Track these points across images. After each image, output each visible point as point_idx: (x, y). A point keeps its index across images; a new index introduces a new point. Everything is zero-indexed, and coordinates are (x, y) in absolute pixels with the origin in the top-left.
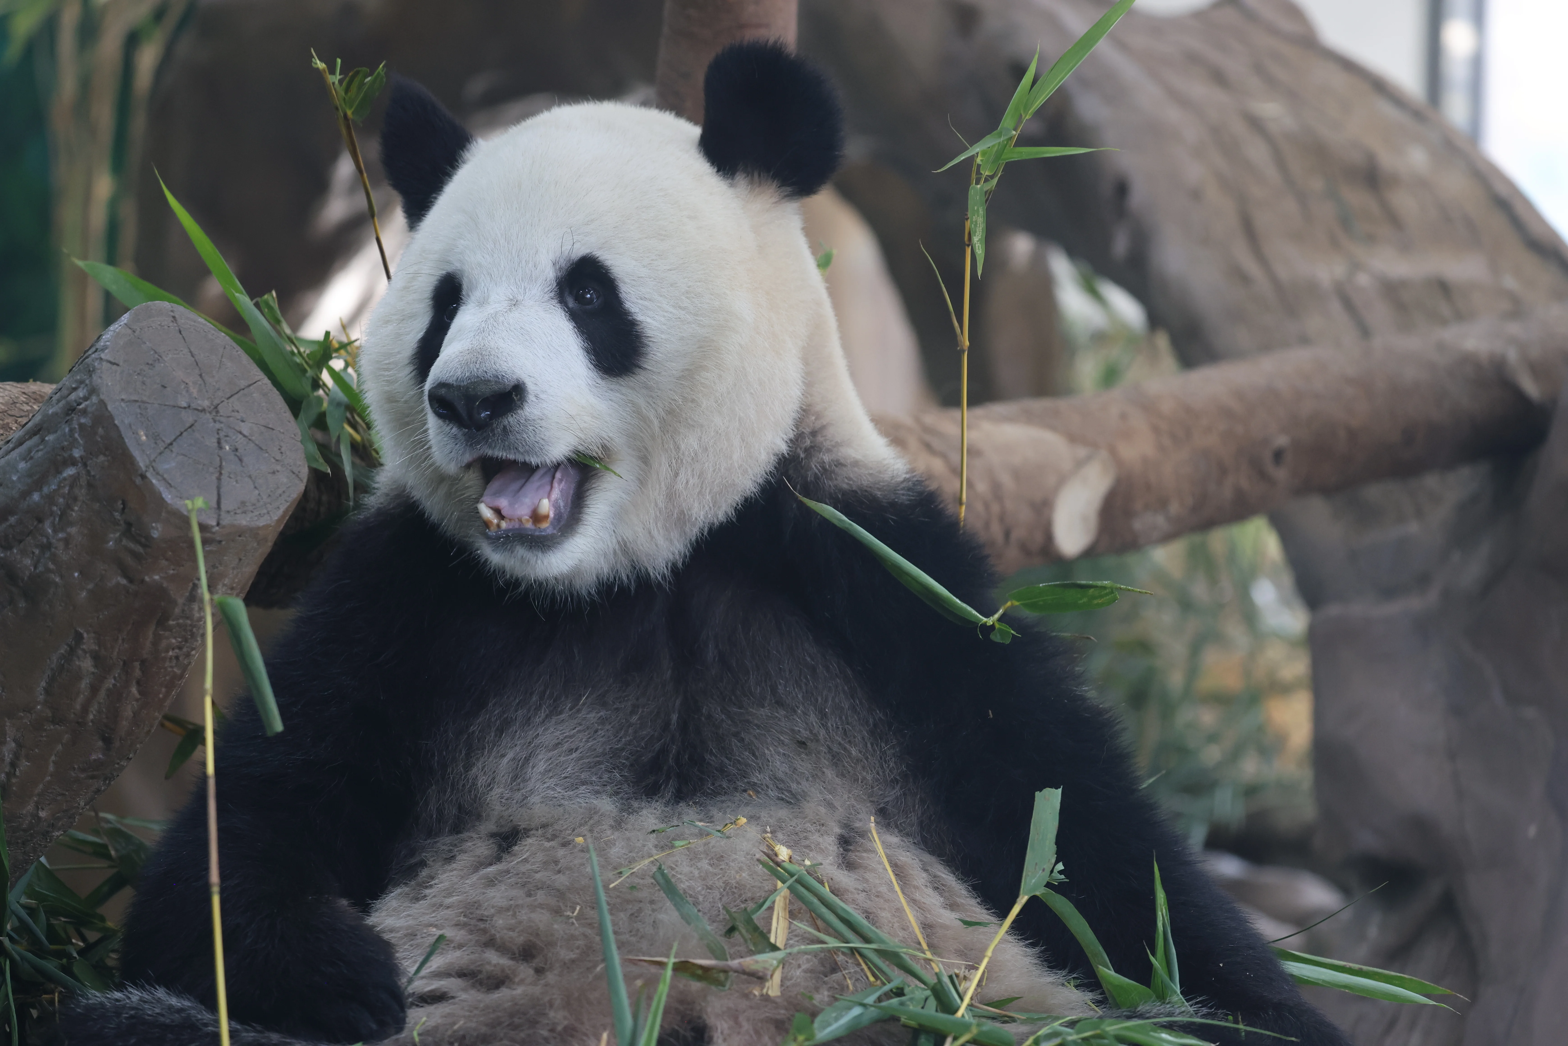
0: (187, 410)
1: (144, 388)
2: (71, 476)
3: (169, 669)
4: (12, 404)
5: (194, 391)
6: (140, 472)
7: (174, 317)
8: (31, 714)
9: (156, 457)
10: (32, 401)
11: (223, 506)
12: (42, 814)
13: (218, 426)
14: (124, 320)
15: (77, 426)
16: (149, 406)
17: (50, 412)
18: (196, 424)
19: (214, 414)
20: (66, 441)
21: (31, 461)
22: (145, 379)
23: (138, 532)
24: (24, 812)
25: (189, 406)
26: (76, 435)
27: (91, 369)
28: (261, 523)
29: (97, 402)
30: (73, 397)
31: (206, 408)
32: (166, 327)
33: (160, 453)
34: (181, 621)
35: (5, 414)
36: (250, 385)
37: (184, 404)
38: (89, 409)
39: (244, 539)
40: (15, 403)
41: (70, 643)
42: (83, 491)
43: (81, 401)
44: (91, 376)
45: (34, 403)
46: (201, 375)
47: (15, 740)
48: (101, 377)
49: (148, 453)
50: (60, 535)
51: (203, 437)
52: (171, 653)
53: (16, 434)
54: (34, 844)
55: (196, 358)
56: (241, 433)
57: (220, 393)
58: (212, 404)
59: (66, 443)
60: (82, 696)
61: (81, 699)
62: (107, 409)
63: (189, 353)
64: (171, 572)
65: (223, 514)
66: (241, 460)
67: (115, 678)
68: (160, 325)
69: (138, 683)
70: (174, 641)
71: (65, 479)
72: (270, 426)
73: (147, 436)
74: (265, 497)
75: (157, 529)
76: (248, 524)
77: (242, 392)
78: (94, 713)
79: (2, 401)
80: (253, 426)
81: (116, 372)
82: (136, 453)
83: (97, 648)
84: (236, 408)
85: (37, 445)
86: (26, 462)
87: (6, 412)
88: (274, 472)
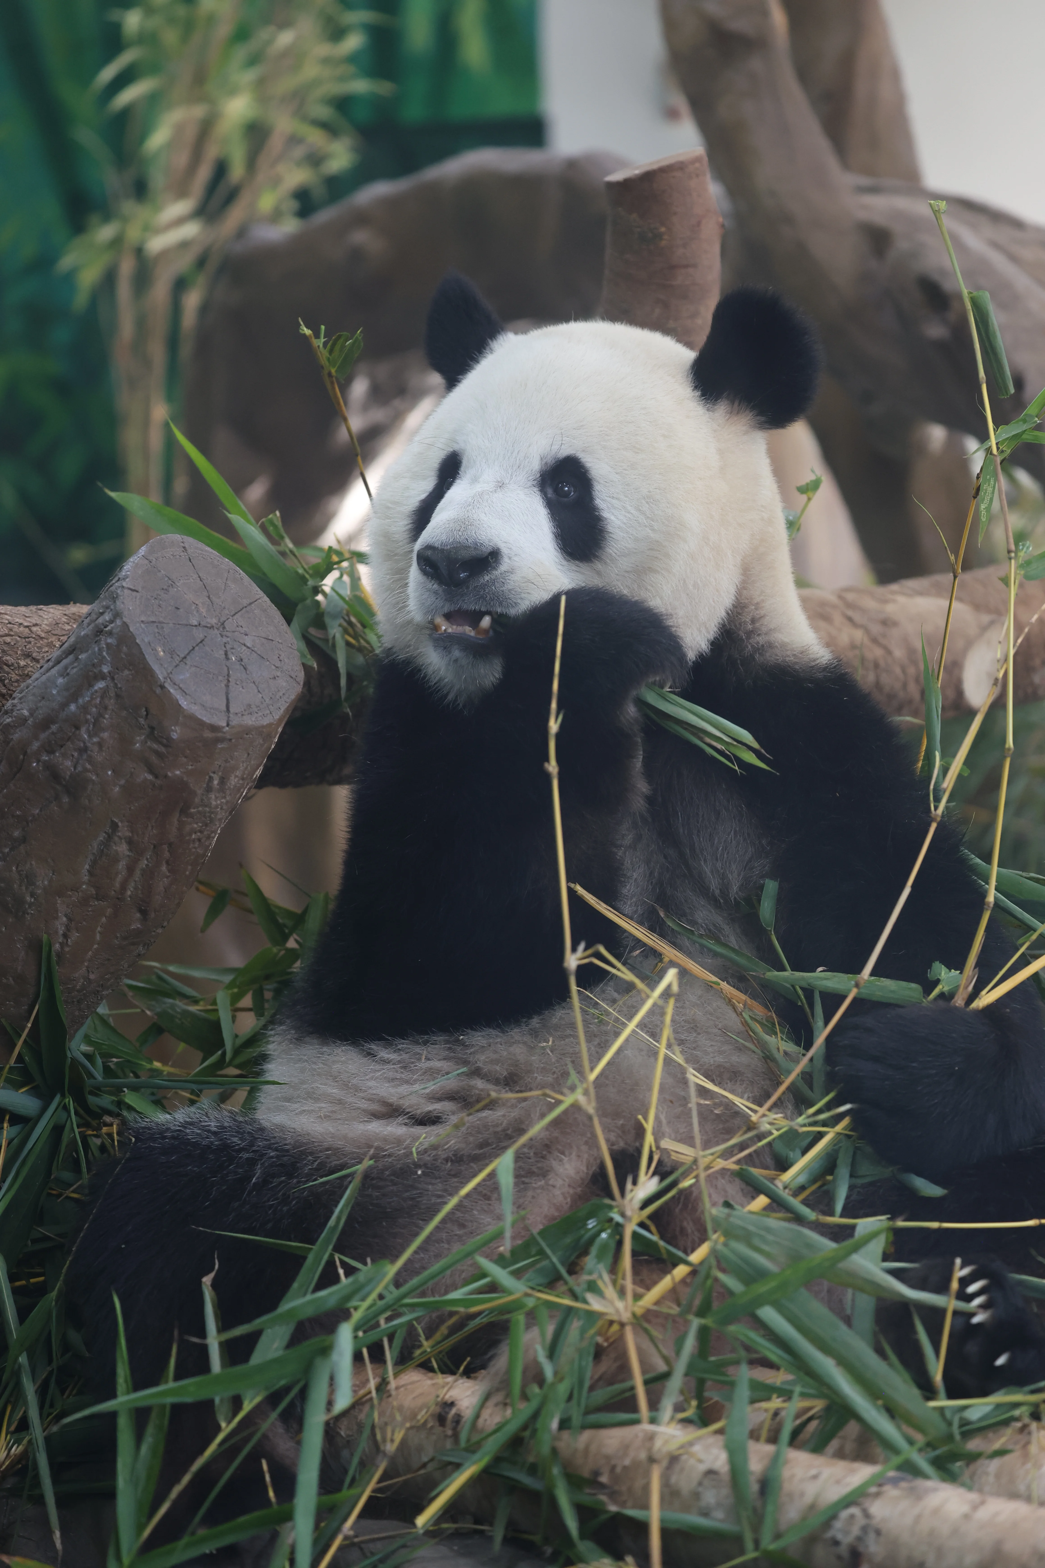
0: (198, 627)
1: (160, 610)
2: (100, 689)
3: (194, 850)
4: (55, 624)
5: (203, 611)
6: (159, 684)
7: (184, 547)
8: (78, 892)
9: (173, 670)
10: (73, 621)
11: (232, 710)
12: (92, 977)
13: (225, 640)
14: (141, 552)
15: (104, 646)
16: (165, 625)
17: (82, 633)
18: (206, 639)
19: (221, 629)
20: (96, 658)
21: (67, 677)
22: (161, 602)
23: (160, 734)
24: (77, 975)
25: (200, 624)
26: (104, 653)
27: (115, 596)
28: (265, 722)
29: (120, 624)
30: (100, 620)
31: (214, 625)
32: (178, 557)
33: (176, 666)
34: (200, 809)
35: (50, 633)
36: (251, 604)
37: (195, 623)
38: (114, 631)
39: (251, 736)
40: (58, 623)
41: (107, 831)
42: (113, 701)
43: (107, 623)
44: (115, 601)
45: (74, 623)
46: (209, 597)
47: (66, 916)
48: (123, 603)
49: (166, 666)
50: (95, 740)
51: (212, 650)
52: (193, 836)
53: (56, 653)
54: (87, 1002)
55: (205, 582)
56: (245, 645)
57: (226, 612)
58: (219, 621)
59: (96, 661)
60: (120, 876)
61: (119, 879)
62: (129, 629)
63: (199, 579)
64: (190, 767)
65: (231, 715)
66: (245, 669)
67: (147, 859)
68: (172, 555)
69: (167, 863)
70: (195, 826)
71: (96, 691)
72: (270, 637)
73: (164, 652)
74: (267, 700)
75: (176, 732)
76: (254, 723)
77: (244, 609)
78: (132, 889)
79: (46, 622)
80: (256, 638)
81: (136, 598)
82: (156, 667)
83: (130, 835)
84: (240, 624)
85: (72, 663)
86: (64, 678)
87: (50, 631)
88: (275, 677)
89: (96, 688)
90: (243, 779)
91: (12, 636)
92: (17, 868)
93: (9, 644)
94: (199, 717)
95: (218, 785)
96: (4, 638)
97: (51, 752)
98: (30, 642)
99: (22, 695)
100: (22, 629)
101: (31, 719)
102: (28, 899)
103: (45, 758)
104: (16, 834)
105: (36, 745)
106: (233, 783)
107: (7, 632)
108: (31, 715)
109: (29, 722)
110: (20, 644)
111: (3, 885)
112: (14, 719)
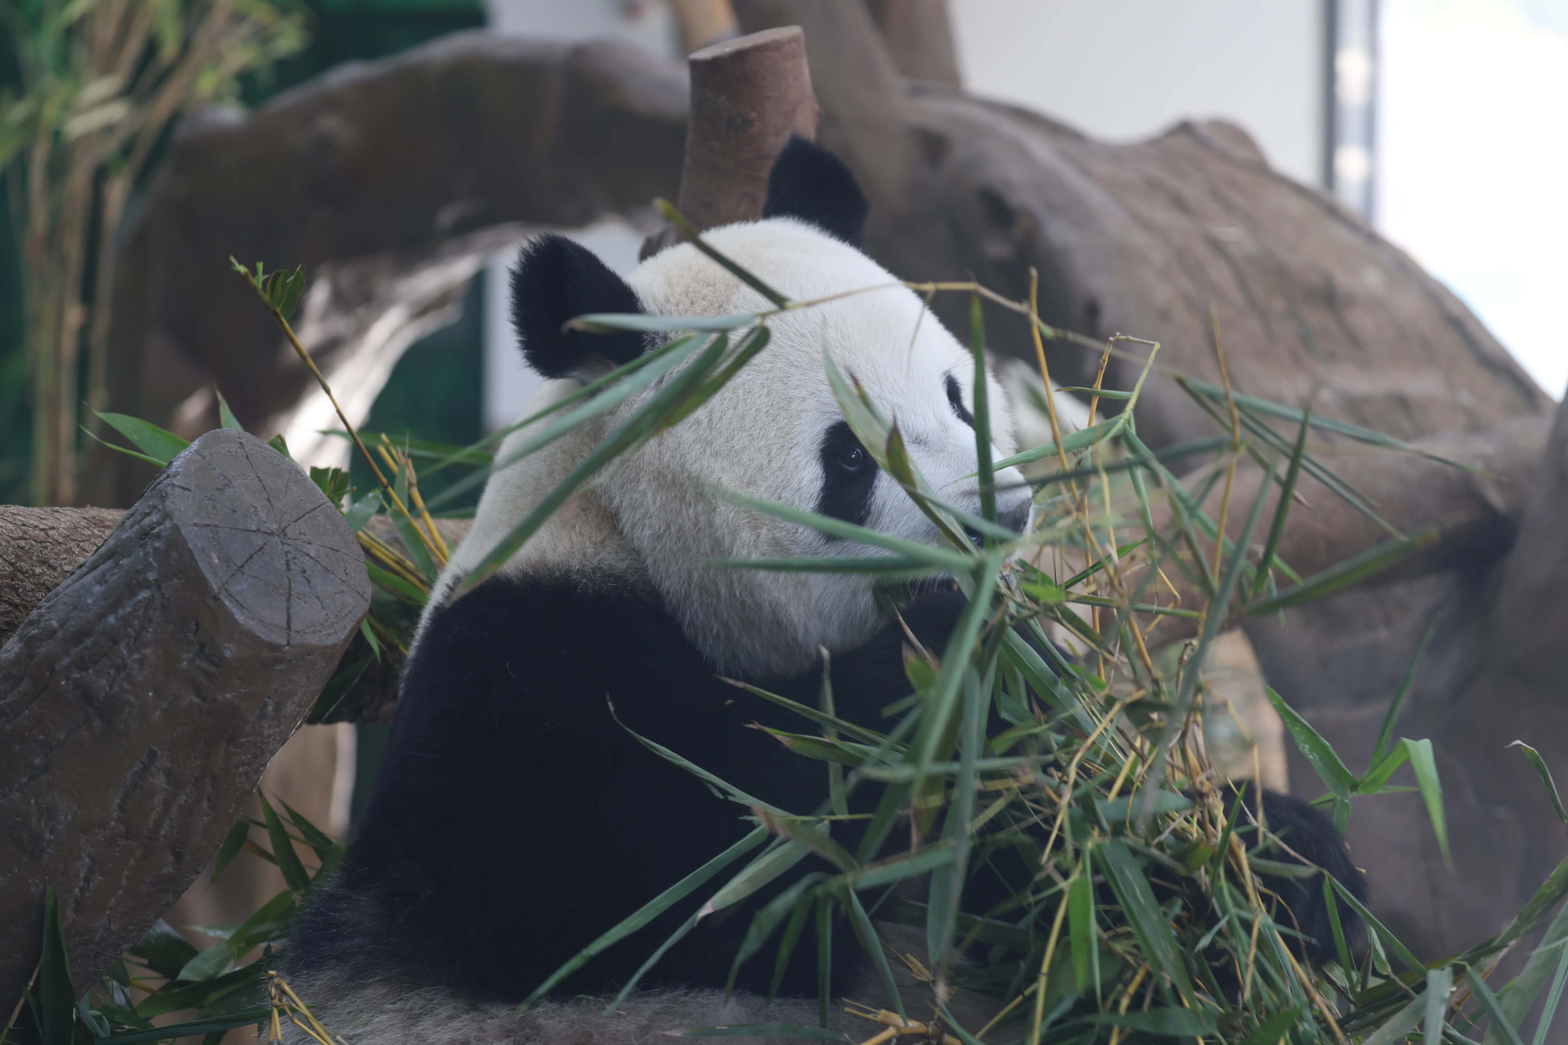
0: (257, 533)
1: (215, 512)
2: (144, 598)
3: (239, 785)
4: (74, 529)
5: (263, 515)
6: (213, 594)
7: (241, 443)
8: (105, 829)
9: (228, 580)
10: (92, 525)
11: (293, 627)
12: (113, 927)
13: (286, 548)
14: (194, 447)
15: (151, 551)
16: (220, 530)
17: (124, 537)
18: (265, 547)
19: (282, 537)
20: (141, 565)
21: (106, 585)
22: (216, 504)
23: (212, 652)
24: (96, 925)
25: (258, 530)
26: (151, 559)
27: (164, 495)
28: (330, 641)
29: (170, 526)
30: (146, 521)
31: (275, 531)
32: (234, 453)
33: (232, 576)
34: (251, 738)
35: (68, 538)
36: (315, 509)
37: (254, 528)
38: (163, 533)
39: (313, 657)
40: (76, 527)
41: (143, 760)
42: (158, 613)
43: (155, 525)
44: (164, 501)
45: (94, 528)
46: (268, 500)
47: (89, 856)
48: (173, 503)
49: (221, 575)
50: (135, 656)
51: (272, 559)
52: (240, 770)
53: (88, 558)
54: (105, 956)
55: (264, 483)
56: (308, 555)
57: (288, 517)
58: (280, 527)
59: (140, 567)
60: (154, 812)
61: (154, 815)
62: (180, 533)
63: (257, 479)
64: (243, 691)
65: (292, 633)
66: (308, 581)
67: (186, 794)
68: (228, 451)
69: (209, 799)
70: (244, 757)
71: (140, 601)
72: (335, 548)
73: (219, 559)
74: (332, 617)
75: (230, 649)
76: (317, 643)
77: (308, 515)
78: (166, 828)
79: (63, 525)
80: (320, 547)
81: (188, 497)
82: (209, 576)
83: (170, 766)
84: (303, 531)
85: (112, 569)
86: (101, 586)
87: (68, 536)
88: (340, 592)
89: (140, 597)
90: (300, 706)
91: (26, 539)
92: (36, 800)
93: (23, 548)
94: (257, 634)
95: (272, 711)
96: (18, 541)
97: (83, 669)
98: (46, 548)
99: (51, 603)
100: (37, 532)
101: (61, 632)
102: (47, 835)
103: (76, 675)
104: (38, 761)
105: (66, 661)
106: (289, 710)
107: (21, 535)
108: (62, 625)
109: (59, 634)
110: (35, 549)
111: (18, 819)
112: (41, 630)
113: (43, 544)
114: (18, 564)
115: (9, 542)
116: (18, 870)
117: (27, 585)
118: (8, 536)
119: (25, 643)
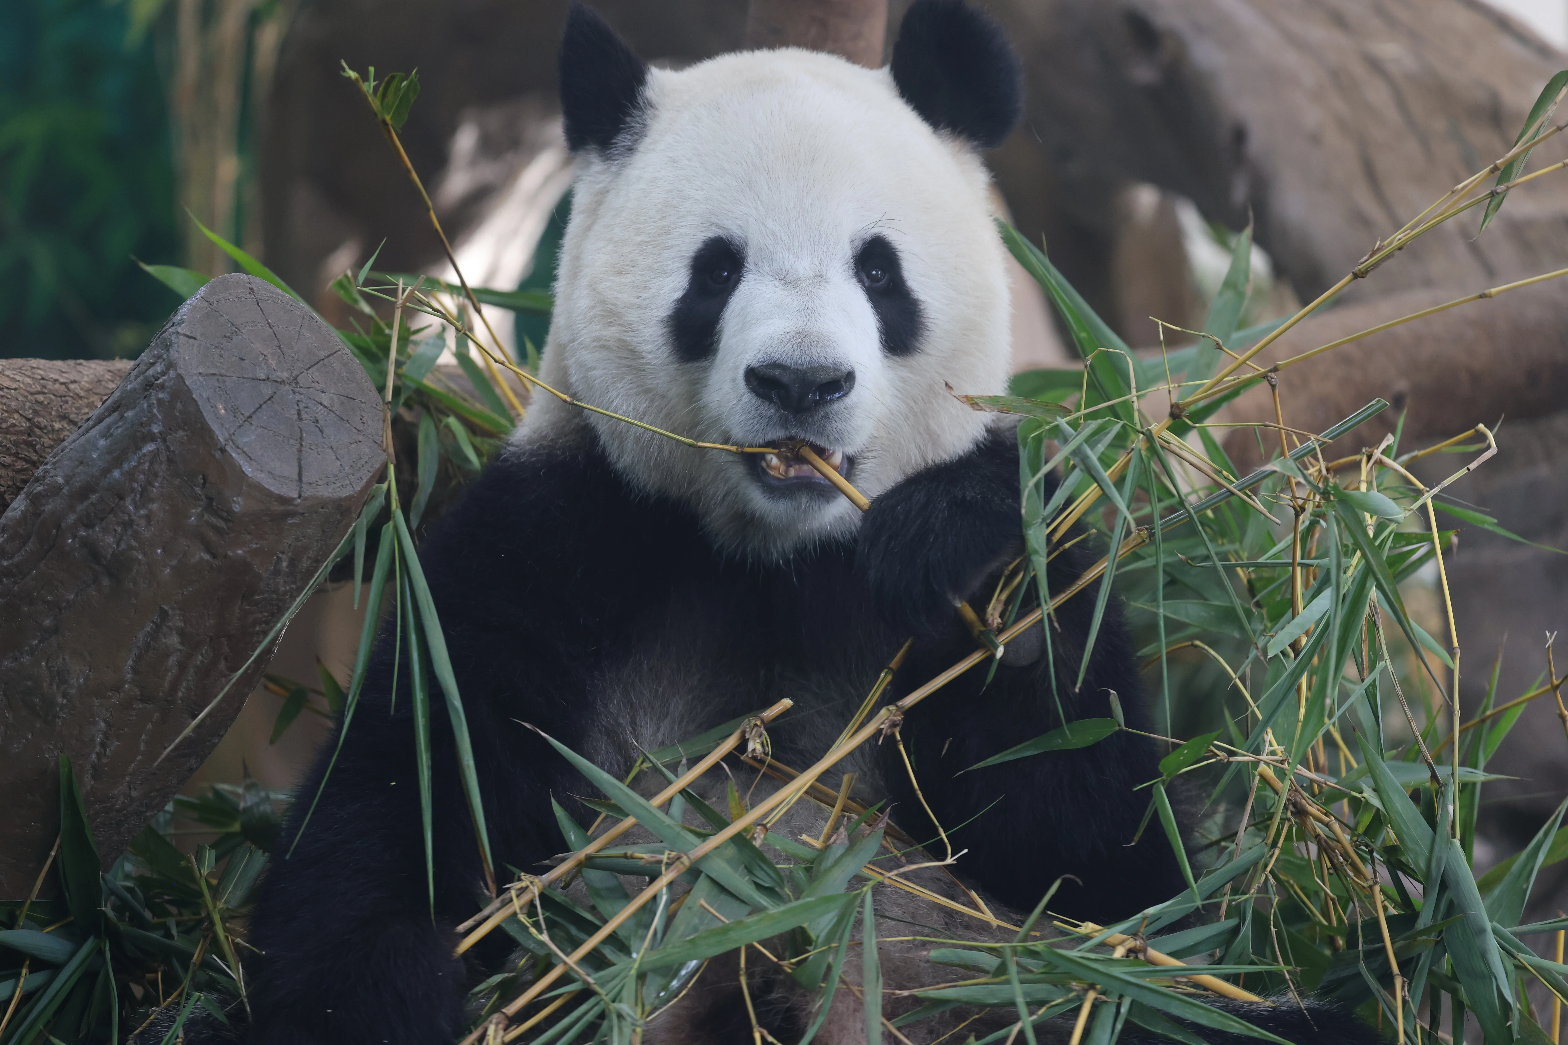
0: (267, 382)
1: (222, 360)
2: (150, 452)
4: (97, 382)
5: (273, 362)
6: (219, 447)
7: (251, 289)
8: (119, 693)
9: (235, 431)
10: (118, 378)
11: (304, 479)
12: (134, 794)
13: (298, 397)
14: (200, 294)
15: (155, 402)
16: (227, 379)
17: (129, 387)
18: (275, 396)
19: (294, 385)
20: (145, 417)
21: (110, 438)
22: (223, 352)
23: (220, 506)
24: (116, 792)
25: (268, 379)
26: (155, 411)
27: (169, 344)
28: (344, 493)
29: (174, 376)
30: (151, 372)
31: (285, 380)
32: (243, 299)
33: (240, 427)
34: (266, 595)
35: (90, 392)
36: (329, 356)
37: (263, 377)
38: (167, 384)
39: (327, 510)
40: (100, 381)
41: (155, 620)
42: (164, 467)
43: (159, 376)
44: (168, 350)
46: (279, 347)
47: (105, 721)
48: (178, 351)
49: (227, 426)
51: (283, 409)
52: (257, 629)
53: (97, 411)
54: (128, 824)
55: (274, 330)
56: (321, 404)
57: (300, 365)
58: (291, 375)
60: (170, 674)
61: (169, 677)
62: (185, 383)
63: (267, 326)
64: (255, 546)
65: (303, 485)
66: (321, 431)
67: (202, 655)
68: (237, 297)
69: (226, 659)
70: (260, 616)
71: (144, 455)
72: (351, 396)
73: (226, 410)
74: (347, 468)
75: (238, 503)
76: (331, 495)
77: (321, 363)
78: (183, 690)
79: (86, 379)
80: (334, 396)
81: (193, 346)
82: (215, 427)
83: (183, 625)
84: (316, 379)
85: (116, 422)
86: (106, 440)
87: (91, 390)
88: (356, 442)
89: (144, 451)
91: (45, 393)
92: (47, 664)
93: (41, 403)
94: (266, 486)
95: (287, 567)
96: (36, 396)
97: (89, 526)
98: (67, 402)
99: (55, 461)
100: (57, 386)
102: (60, 700)
103: (82, 533)
104: (47, 623)
105: (72, 518)
106: (305, 565)
107: (39, 389)
108: (67, 482)
109: (64, 491)
110: (55, 403)
111: (29, 683)
112: (46, 487)
113: (63, 398)
114: (35, 420)
115: (26, 397)
116: (32, 735)
117: (45, 441)
118: (26, 390)
119: (30, 500)
